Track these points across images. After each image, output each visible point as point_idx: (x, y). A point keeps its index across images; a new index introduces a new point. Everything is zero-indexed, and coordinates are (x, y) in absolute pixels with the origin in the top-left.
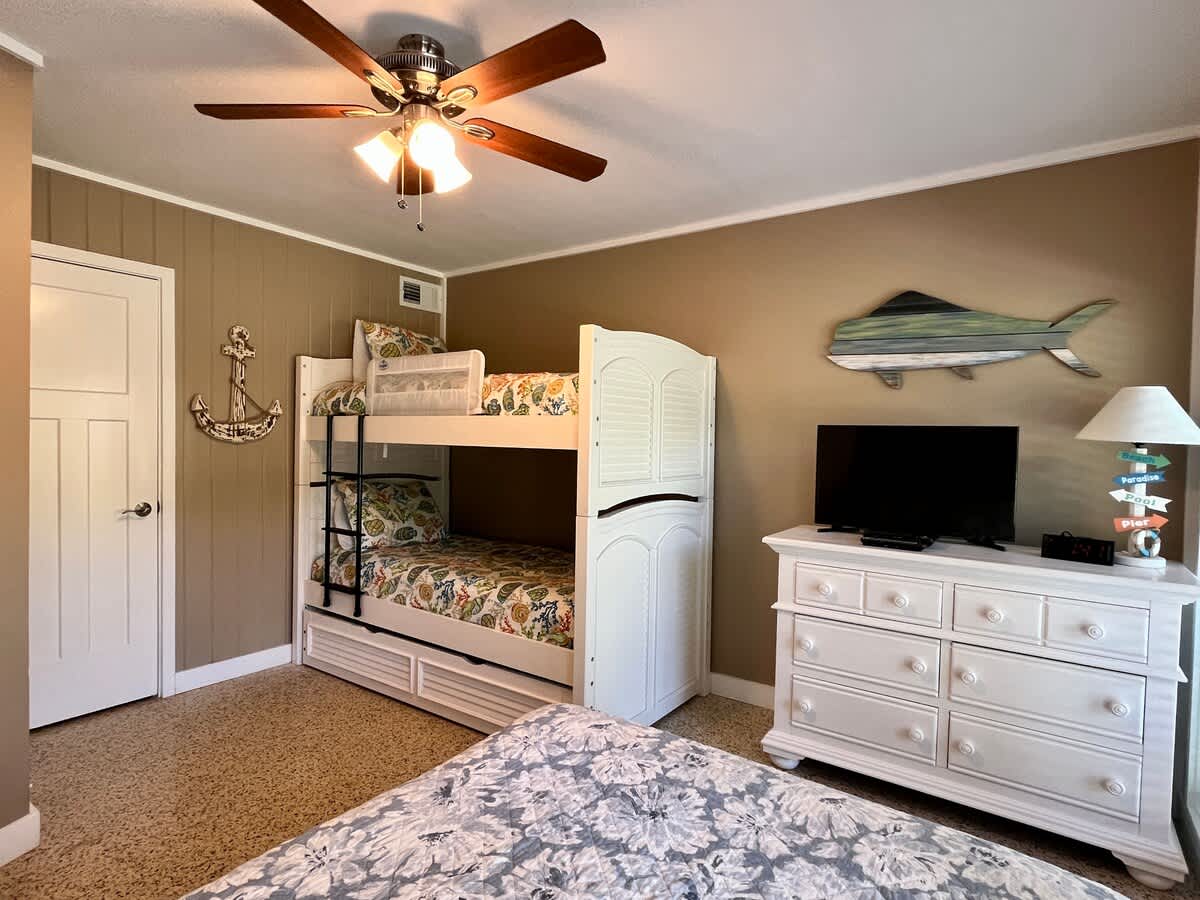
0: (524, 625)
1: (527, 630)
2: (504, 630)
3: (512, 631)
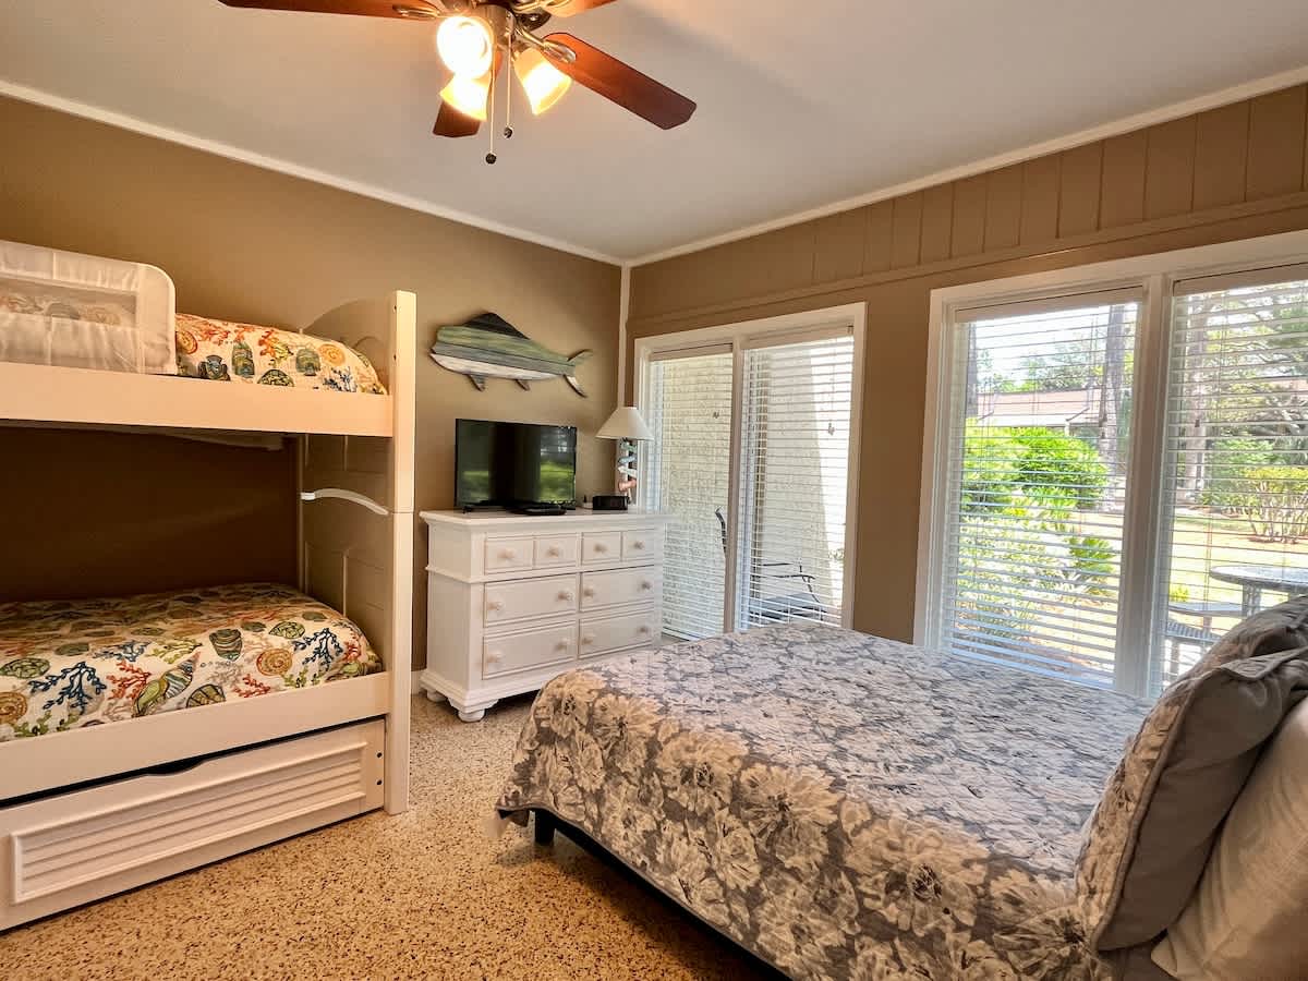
0: (287, 675)
1: (295, 679)
2: (248, 694)
3: (266, 690)
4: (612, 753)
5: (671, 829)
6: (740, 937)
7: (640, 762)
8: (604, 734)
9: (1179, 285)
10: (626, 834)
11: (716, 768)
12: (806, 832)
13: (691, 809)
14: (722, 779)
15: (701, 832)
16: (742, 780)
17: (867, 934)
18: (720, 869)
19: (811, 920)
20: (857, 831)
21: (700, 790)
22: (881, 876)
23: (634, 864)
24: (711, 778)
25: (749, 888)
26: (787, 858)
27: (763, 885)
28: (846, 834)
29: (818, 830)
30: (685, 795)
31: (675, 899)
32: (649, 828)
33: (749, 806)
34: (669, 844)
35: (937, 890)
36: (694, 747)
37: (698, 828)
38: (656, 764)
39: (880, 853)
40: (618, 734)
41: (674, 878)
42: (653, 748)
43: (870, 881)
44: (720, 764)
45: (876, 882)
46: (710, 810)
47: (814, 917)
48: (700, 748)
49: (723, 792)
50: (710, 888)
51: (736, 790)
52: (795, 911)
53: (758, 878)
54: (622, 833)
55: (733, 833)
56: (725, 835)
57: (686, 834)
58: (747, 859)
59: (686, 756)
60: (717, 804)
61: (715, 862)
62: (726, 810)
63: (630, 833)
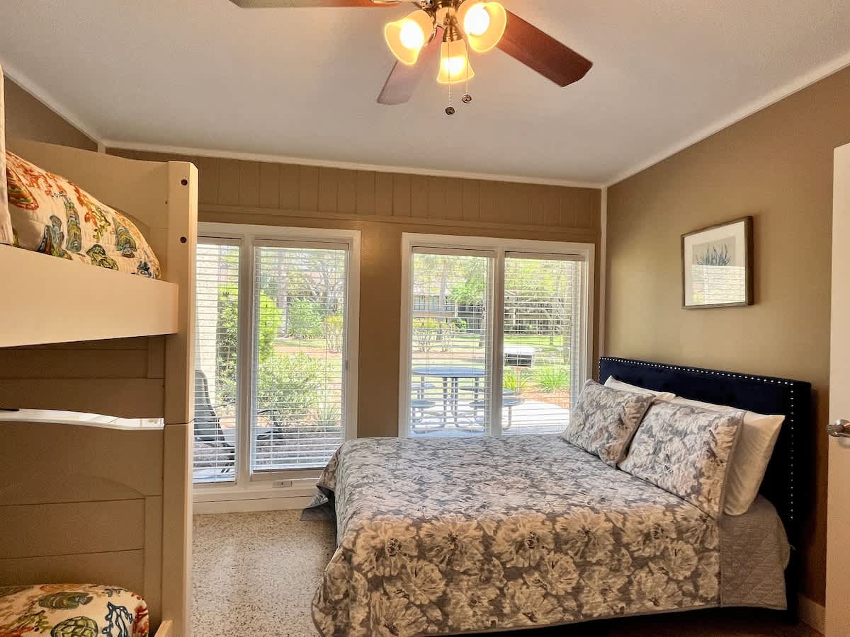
4: (450, 562)
5: (512, 587)
6: (572, 618)
7: (479, 557)
8: (438, 553)
9: (508, 253)
10: (475, 612)
11: (540, 532)
12: (602, 539)
13: (526, 565)
14: (546, 536)
15: (537, 575)
16: (558, 530)
17: (637, 569)
18: (552, 588)
19: (610, 581)
20: (624, 524)
21: (531, 551)
22: (640, 539)
23: (486, 628)
24: (538, 540)
25: (573, 588)
26: (593, 558)
27: (581, 581)
28: (620, 528)
29: (607, 535)
30: (521, 559)
31: (523, 628)
32: (493, 596)
33: (566, 543)
34: (513, 597)
35: (662, 530)
36: (517, 527)
37: (533, 574)
38: (493, 551)
39: (638, 529)
40: (452, 547)
41: (521, 616)
42: (487, 541)
43: (634, 544)
44: (539, 529)
45: (638, 542)
46: (542, 558)
47: (611, 578)
48: (520, 526)
49: (548, 544)
50: (548, 604)
51: (557, 537)
52: (601, 582)
53: (578, 579)
54: (471, 613)
55: (559, 563)
56: (553, 567)
57: (525, 583)
58: (569, 572)
59: (515, 536)
60: (545, 551)
61: (549, 587)
62: (552, 553)
63: (477, 610)
